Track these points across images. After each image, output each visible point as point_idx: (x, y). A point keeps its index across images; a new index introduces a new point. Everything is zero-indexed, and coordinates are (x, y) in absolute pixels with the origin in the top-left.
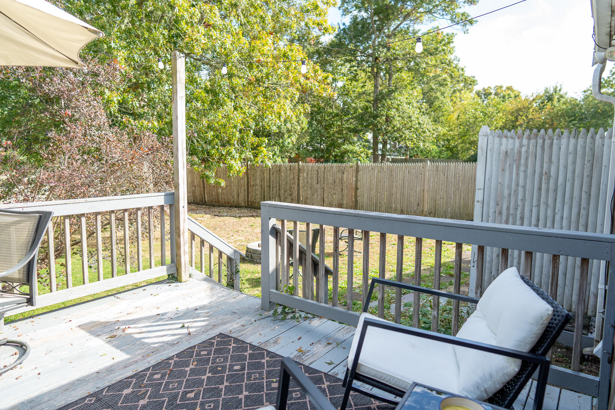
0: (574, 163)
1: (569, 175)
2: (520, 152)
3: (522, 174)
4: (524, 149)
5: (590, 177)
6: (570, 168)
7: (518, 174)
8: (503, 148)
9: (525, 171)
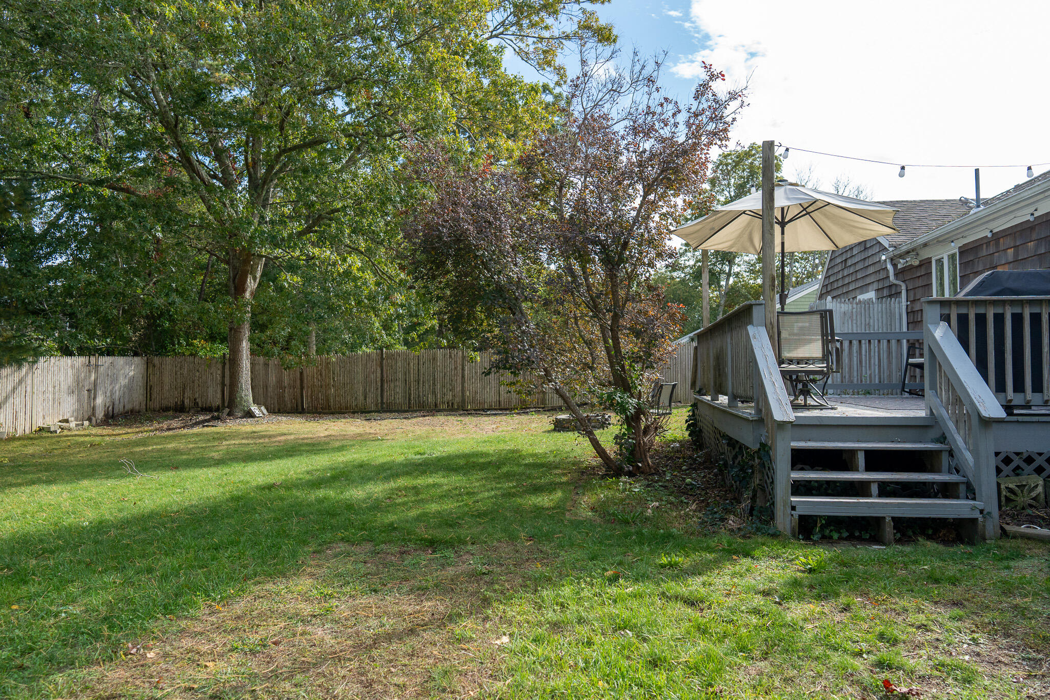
0: (882, 317)
1: (880, 324)
2: (852, 312)
3: (854, 325)
4: (854, 310)
5: (891, 325)
6: (880, 321)
7: (852, 325)
8: (843, 310)
9: (856, 323)
